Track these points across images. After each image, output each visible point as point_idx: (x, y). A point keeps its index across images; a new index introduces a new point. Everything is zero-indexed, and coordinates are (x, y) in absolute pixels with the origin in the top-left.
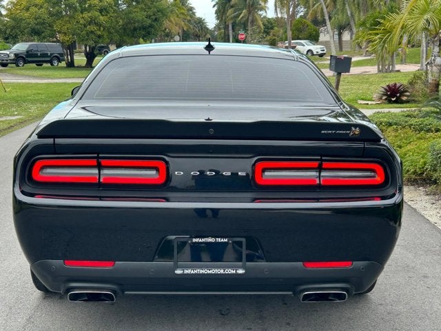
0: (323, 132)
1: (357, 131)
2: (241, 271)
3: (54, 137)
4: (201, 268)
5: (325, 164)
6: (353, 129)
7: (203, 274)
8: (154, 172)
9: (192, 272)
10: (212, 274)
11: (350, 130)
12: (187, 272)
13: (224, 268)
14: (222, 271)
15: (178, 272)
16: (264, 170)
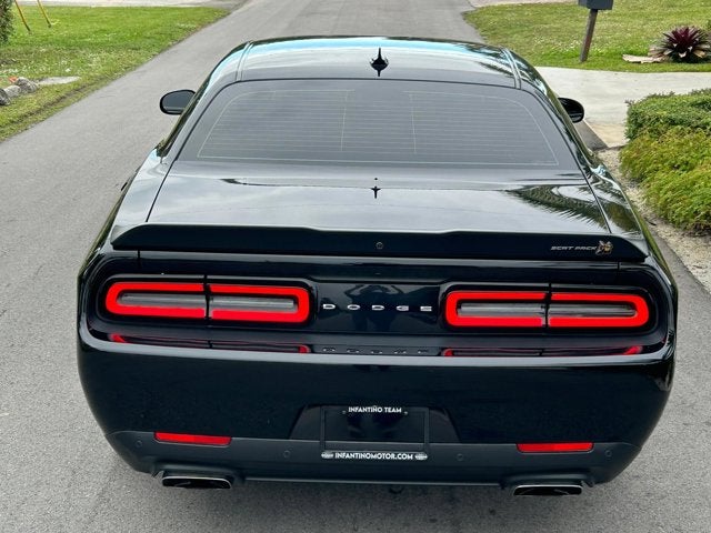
0: (554, 248)
1: (608, 247)
2: (421, 457)
3: (139, 249)
4: (361, 449)
5: (555, 296)
6: (602, 243)
7: (363, 460)
8: (290, 304)
9: (348, 456)
10: (377, 460)
11: (597, 245)
12: (338, 455)
13: (395, 450)
14: (392, 456)
15: (327, 455)
16: (460, 304)
